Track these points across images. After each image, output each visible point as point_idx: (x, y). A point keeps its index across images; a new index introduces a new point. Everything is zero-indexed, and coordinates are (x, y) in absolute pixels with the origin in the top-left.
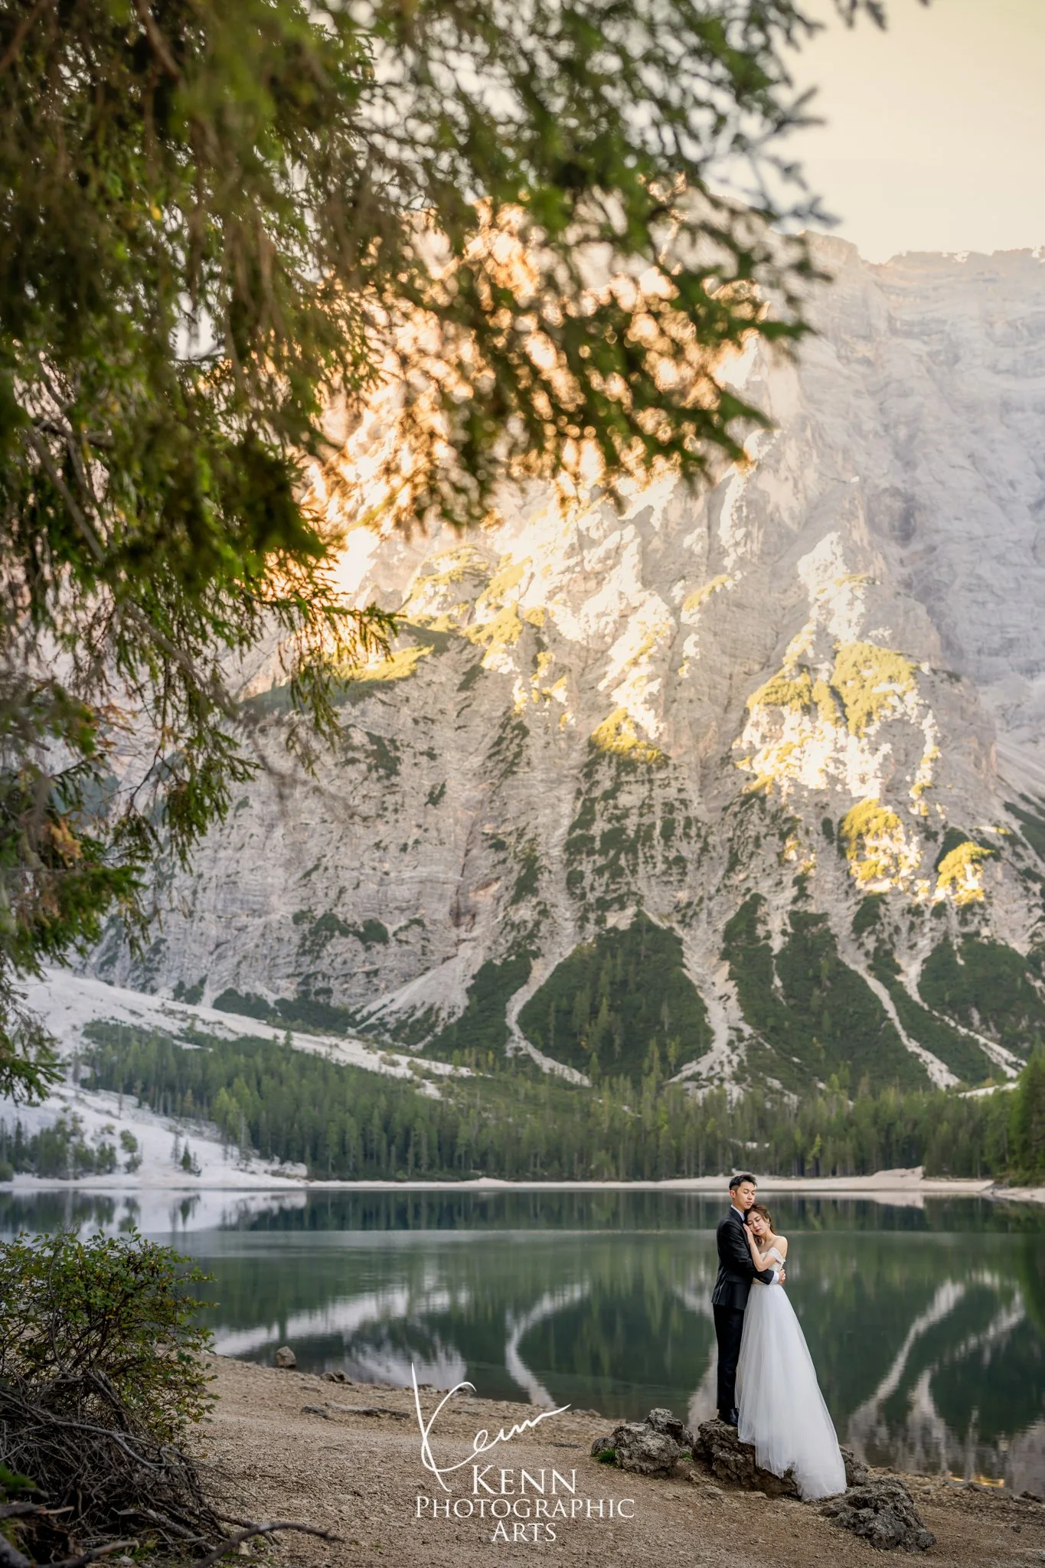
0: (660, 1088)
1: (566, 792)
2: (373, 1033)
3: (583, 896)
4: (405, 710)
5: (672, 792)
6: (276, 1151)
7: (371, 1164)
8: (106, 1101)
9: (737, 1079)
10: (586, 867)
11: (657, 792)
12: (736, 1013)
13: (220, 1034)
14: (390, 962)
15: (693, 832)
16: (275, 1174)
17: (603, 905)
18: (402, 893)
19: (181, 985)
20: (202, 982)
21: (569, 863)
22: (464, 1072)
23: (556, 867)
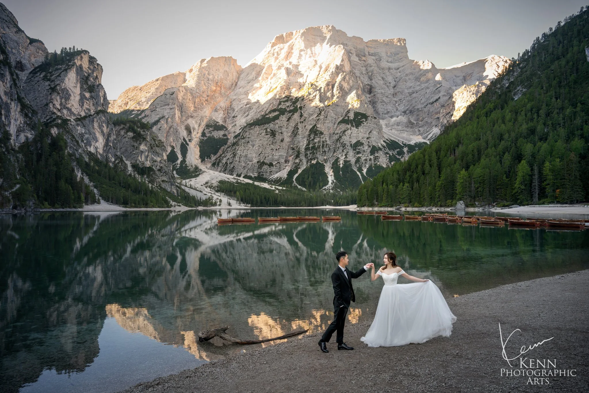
0: (318, 191)
1: (305, 140)
2: (270, 182)
3: (308, 158)
4: (277, 125)
5: (324, 139)
6: (245, 202)
7: (262, 204)
8: (218, 194)
9: (332, 189)
10: (308, 153)
11: (321, 139)
12: (333, 178)
13: (242, 182)
14: (274, 170)
15: (327, 146)
16: (245, 206)
17: (311, 159)
18: (276, 157)
19: (238, 174)
20: (241, 173)
21: (305, 152)
22: (284, 188)
23: (303, 153)
